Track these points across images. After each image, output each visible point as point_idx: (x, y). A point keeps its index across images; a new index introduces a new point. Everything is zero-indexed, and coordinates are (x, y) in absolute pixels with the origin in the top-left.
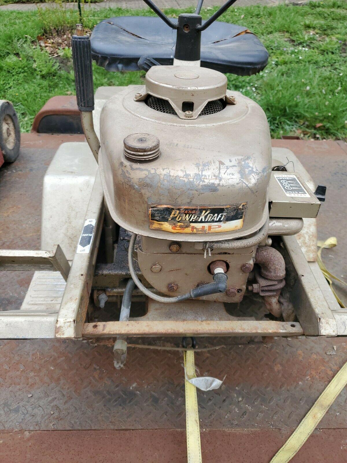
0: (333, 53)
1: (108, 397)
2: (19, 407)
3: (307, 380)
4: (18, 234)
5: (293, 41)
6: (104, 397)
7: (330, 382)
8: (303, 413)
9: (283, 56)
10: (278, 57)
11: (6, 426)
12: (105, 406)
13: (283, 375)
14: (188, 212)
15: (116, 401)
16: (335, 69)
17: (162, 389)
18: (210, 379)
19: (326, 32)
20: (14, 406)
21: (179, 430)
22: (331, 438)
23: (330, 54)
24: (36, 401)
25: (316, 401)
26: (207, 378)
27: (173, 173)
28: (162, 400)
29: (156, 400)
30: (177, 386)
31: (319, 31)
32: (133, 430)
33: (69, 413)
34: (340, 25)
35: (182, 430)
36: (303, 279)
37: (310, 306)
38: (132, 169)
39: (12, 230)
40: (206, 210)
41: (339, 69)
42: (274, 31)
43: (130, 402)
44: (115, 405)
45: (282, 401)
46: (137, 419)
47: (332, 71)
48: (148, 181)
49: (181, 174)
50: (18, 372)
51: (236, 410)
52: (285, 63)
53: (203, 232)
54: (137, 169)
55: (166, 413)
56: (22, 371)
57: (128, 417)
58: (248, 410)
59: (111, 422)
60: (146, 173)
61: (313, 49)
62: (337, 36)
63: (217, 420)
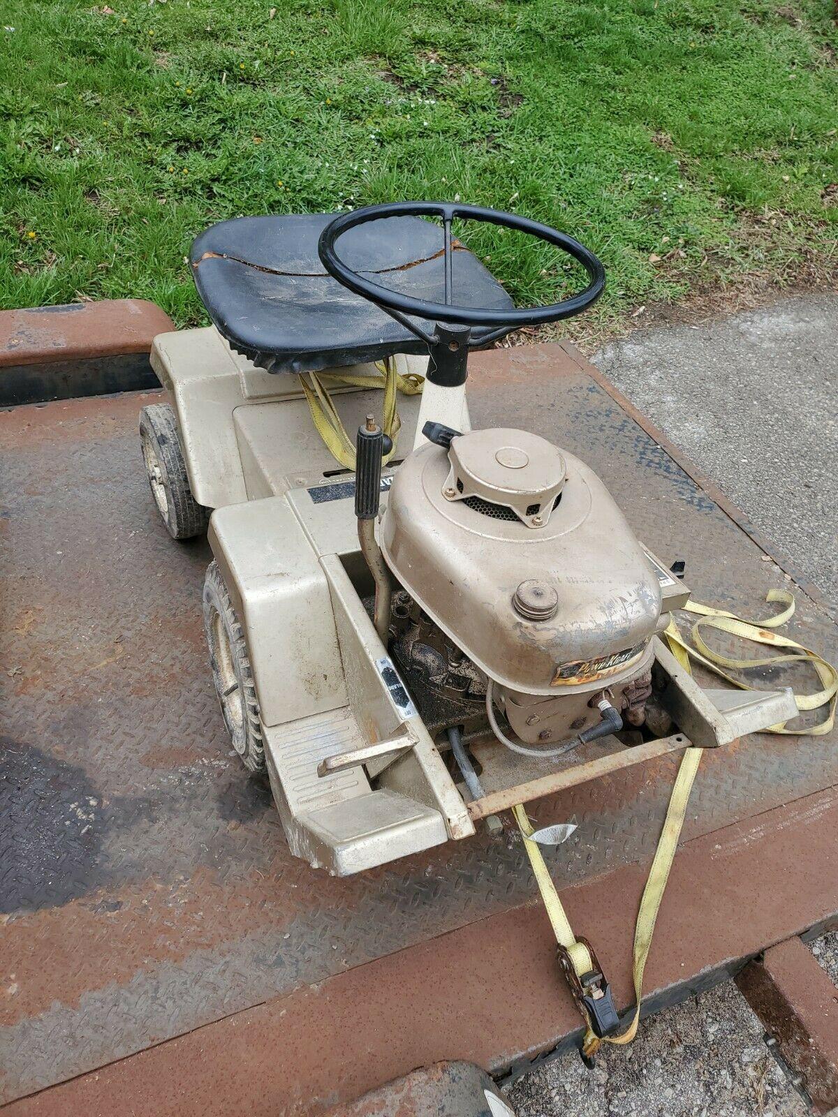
0: (484, 109)
1: (401, 898)
2: (279, 957)
3: (648, 785)
4: (78, 668)
5: (399, 79)
6: (395, 901)
7: (675, 779)
8: (657, 832)
9: (388, 120)
10: (379, 120)
11: (278, 988)
12: (403, 912)
13: (616, 789)
14: (598, 661)
15: (415, 900)
16: (497, 146)
17: (470, 861)
18: (559, 827)
19: (460, 56)
20: (272, 959)
21: (517, 907)
22: (697, 850)
23: (478, 111)
24: (300, 940)
25: (667, 810)
26: (554, 827)
27: (584, 626)
28: (478, 876)
29: (469, 880)
30: (488, 851)
31: (444, 54)
32: (458, 929)
33: (358, 940)
34: (483, 37)
35: (521, 906)
36: (677, 680)
37: (698, 714)
38: (537, 630)
39: (59, 662)
40: (615, 655)
41: (505, 148)
42: (354, 55)
43: (435, 894)
44: (418, 905)
45: (627, 824)
46: (457, 913)
47: (492, 150)
48: (558, 641)
49: (591, 626)
50: (243, 911)
51: (578, 855)
52: (396, 136)
53: (609, 675)
54: (542, 629)
55: (491, 891)
56: (250, 906)
57: (443, 915)
58: (592, 850)
59: (424, 930)
60: (555, 632)
61: (445, 100)
62: (484, 64)
63: (559, 878)
